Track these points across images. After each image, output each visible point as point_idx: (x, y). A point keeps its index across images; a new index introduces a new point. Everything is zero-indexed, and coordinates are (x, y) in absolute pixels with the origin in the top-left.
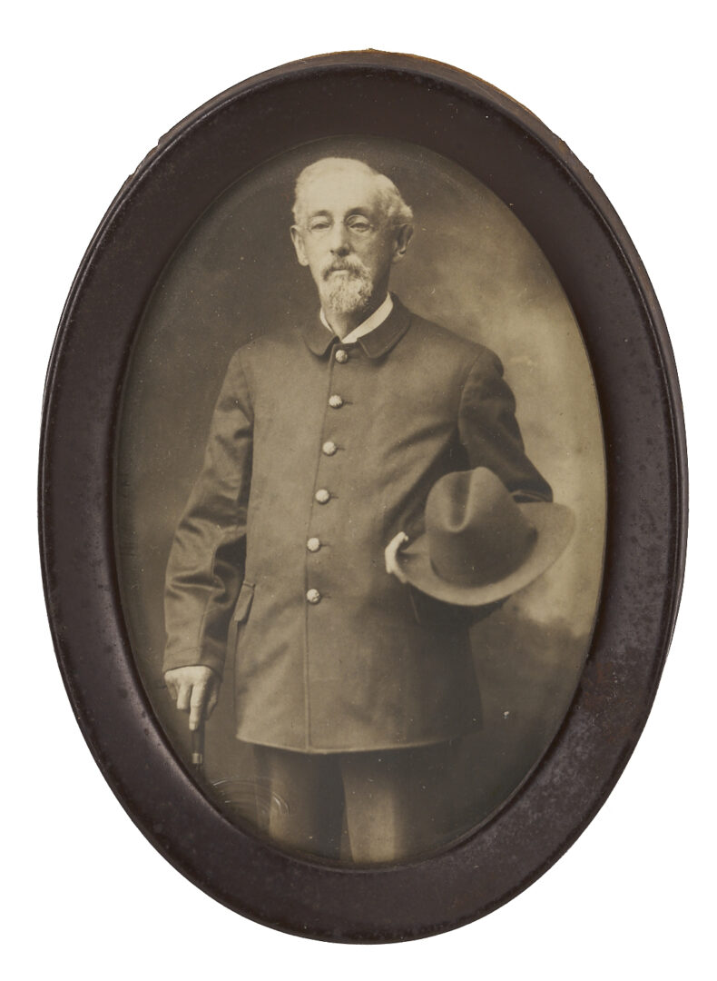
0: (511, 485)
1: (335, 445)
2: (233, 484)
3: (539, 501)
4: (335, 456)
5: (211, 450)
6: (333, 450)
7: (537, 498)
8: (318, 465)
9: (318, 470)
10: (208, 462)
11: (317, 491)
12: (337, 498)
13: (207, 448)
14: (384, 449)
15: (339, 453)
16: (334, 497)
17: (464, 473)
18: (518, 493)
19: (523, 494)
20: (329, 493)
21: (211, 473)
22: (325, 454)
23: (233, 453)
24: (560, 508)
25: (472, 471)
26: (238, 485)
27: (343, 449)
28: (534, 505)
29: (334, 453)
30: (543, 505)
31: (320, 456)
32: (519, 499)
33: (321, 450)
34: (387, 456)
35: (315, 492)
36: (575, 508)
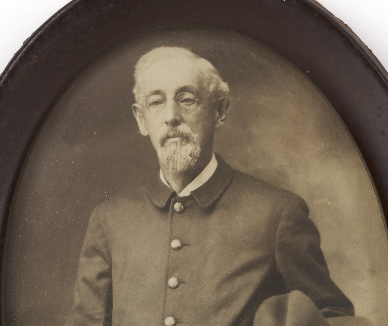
0: (320, 304)
1: (178, 280)
2: (97, 317)
3: (343, 315)
4: (178, 288)
5: (78, 290)
6: (176, 284)
7: (342, 313)
8: (165, 296)
9: (165, 301)
10: (77, 300)
11: (165, 318)
12: (182, 322)
13: (76, 288)
14: (217, 280)
15: (181, 285)
16: (179, 322)
17: (282, 296)
18: (326, 310)
19: (330, 310)
20: (175, 319)
21: (80, 309)
22: (170, 287)
23: (96, 291)
24: (360, 320)
25: (288, 294)
26: (101, 317)
27: (184, 283)
28: (340, 319)
29: (177, 286)
30: (346, 318)
31: (166, 290)
32: (327, 315)
33: (167, 284)
34: (219, 286)
35: (164, 319)
36: (372, 319)
